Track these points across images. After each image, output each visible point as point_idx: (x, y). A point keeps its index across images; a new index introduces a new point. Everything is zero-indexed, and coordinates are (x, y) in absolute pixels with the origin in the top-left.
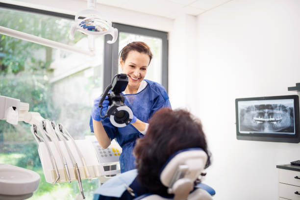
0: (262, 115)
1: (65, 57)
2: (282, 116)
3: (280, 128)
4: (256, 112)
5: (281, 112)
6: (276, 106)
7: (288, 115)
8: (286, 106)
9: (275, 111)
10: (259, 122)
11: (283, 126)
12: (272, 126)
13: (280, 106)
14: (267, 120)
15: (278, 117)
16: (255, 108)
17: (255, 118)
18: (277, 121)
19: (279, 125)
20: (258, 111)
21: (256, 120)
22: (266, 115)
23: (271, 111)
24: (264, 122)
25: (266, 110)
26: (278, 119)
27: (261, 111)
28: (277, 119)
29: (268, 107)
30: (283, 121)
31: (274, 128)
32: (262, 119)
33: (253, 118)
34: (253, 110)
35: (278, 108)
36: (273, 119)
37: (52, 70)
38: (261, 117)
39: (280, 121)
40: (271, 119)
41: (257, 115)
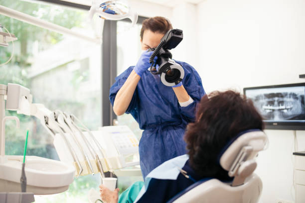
0: (272, 103)
1: (43, 49)
2: (292, 104)
3: (291, 116)
4: (265, 101)
5: (292, 99)
6: (286, 94)
7: (299, 102)
8: (296, 93)
9: (286, 99)
10: (268, 111)
11: (294, 114)
12: (283, 114)
13: (291, 94)
14: (277, 108)
15: (289, 104)
16: (264, 97)
17: (264, 107)
18: (288, 109)
19: (290, 113)
20: (267, 100)
21: (265, 109)
22: (276, 103)
23: (281, 99)
24: (273, 110)
25: (276, 99)
26: (289, 107)
27: (271, 100)
28: (287, 107)
29: (278, 95)
30: (294, 109)
31: (284, 116)
32: (272, 108)
33: (262, 107)
34: (262, 99)
35: (288, 96)
36: (283, 107)
37: (29, 65)
38: (270, 106)
39: (291, 109)
40: (281, 107)
41: (266, 103)
